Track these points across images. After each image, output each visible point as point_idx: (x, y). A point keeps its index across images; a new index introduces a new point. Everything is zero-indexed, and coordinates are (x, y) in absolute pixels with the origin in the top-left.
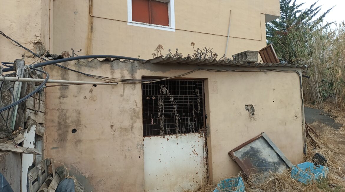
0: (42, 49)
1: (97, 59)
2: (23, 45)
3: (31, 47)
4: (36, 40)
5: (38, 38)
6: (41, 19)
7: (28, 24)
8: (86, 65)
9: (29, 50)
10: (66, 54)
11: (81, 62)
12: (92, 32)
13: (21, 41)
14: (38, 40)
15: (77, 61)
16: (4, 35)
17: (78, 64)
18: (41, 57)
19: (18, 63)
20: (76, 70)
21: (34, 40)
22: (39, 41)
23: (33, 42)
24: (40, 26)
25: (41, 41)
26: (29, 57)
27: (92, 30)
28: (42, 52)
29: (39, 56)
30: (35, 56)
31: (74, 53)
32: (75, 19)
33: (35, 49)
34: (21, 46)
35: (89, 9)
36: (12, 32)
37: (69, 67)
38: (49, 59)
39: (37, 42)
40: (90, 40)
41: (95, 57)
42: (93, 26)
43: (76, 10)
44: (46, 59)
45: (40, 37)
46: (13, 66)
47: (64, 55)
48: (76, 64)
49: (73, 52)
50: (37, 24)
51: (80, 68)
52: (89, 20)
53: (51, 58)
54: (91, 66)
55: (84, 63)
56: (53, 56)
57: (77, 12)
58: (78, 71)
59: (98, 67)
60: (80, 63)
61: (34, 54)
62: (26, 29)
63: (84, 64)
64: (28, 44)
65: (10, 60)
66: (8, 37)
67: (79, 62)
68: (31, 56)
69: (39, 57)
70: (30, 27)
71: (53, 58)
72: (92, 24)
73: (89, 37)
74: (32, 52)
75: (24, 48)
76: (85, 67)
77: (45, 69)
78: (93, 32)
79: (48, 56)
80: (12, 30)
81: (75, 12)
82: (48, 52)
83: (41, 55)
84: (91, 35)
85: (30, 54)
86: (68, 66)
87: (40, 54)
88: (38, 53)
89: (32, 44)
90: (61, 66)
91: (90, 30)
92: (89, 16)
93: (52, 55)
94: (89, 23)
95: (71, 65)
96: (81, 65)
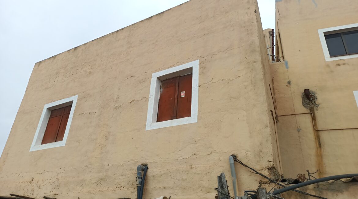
0: (276, 174)
1: (340, 180)
2: (259, 172)
3: (266, 173)
4: (270, 165)
5: (272, 163)
6: (271, 144)
7: (261, 151)
8: (328, 188)
9: (265, 176)
10: (302, 177)
11: (320, 185)
12: (320, 147)
13: (257, 168)
14: (271, 165)
15: (317, 184)
16: (242, 164)
17: (318, 188)
18: (277, 183)
19: (261, 191)
20: (317, 195)
21: (268, 165)
22: (273, 166)
23: (267, 167)
24: (271, 151)
25: (274, 166)
26: (265, 184)
27: (320, 145)
28: (277, 177)
29: (275, 181)
30: (271, 181)
31: (310, 175)
32: (299, 136)
33: (270, 174)
34: (258, 173)
35: (312, 124)
36: (249, 160)
37: (308, 192)
38: (285, 184)
39: (271, 167)
40: (320, 156)
41: (337, 178)
42: (320, 140)
43: (299, 128)
44: (282, 184)
45: (273, 163)
46: (255, 194)
47: (301, 178)
48: (315, 187)
49: (309, 173)
50: (268, 150)
51: (321, 193)
52: (315, 135)
53: (286, 183)
54: (334, 189)
55: (325, 185)
56: (289, 180)
57: (301, 129)
58: (319, 196)
59: (344, 190)
60: (320, 187)
61: (270, 180)
62: (259, 156)
63: (325, 187)
64: (264, 170)
65: (249, 188)
66: (246, 166)
67: (318, 186)
68: (267, 182)
69: (275, 183)
70: (263, 153)
71: (289, 183)
72: (319, 138)
73: (319, 153)
74: (267, 178)
75: (260, 174)
76: (327, 191)
77: (282, 195)
78: (322, 148)
79: (284, 181)
80: (248, 158)
81: (298, 130)
82: (282, 177)
83: (277, 180)
84: (320, 151)
85: (266, 180)
86: (306, 191)
87: (275, 179)
88: (273, 178)
89: (267, 170)
90: (300, 191)
91: (318, 146)
92: (314, 131)
93: (287, 179)
94: (315, 138)
95: (310, 189)
96: (322, 189)
